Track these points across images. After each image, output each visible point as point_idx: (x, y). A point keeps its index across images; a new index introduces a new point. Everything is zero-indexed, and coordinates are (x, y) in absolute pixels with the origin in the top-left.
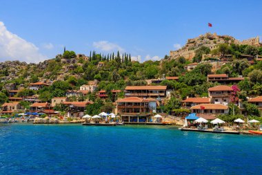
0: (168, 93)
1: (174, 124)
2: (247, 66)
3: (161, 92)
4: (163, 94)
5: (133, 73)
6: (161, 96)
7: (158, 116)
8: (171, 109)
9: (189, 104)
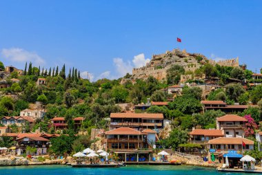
0: (167, 123)
1: (184, 163)
2: (242, 92)
3: (157, 121)
4: (160, 124)
5: (88, 94)
6: (158, 127)
7: (163, 153)
8: (177, 144)
9: (198, 138)
